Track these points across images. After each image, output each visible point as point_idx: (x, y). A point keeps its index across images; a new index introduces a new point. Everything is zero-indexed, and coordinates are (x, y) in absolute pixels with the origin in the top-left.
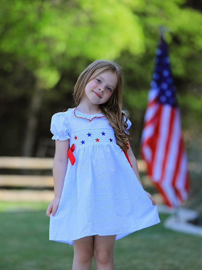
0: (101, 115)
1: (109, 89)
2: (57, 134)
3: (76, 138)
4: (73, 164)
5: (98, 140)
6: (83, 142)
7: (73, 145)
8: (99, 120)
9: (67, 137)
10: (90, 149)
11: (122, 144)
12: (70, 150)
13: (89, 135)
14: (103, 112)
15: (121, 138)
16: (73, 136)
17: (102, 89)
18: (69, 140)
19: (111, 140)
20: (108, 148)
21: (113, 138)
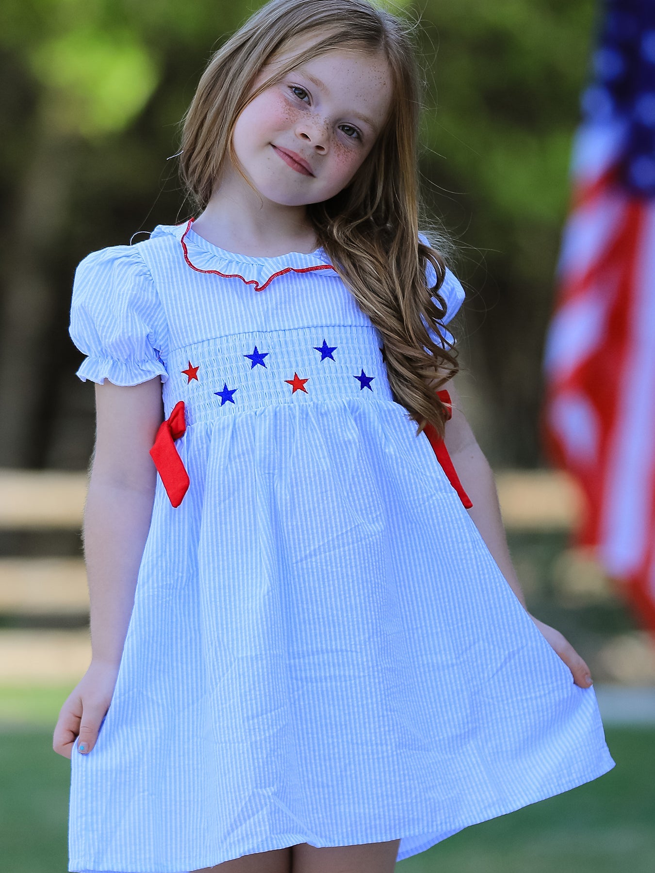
0: (315, 258)
1: (350, 130)
2: (104, 354)
3: (192, 373)
4: (176, 501)
5: (298, 384)
6: (226, 395)
7: (181, 408)
8: (305, 284)
9: (148, 367)
10: (263, 429)
11: (416, 399)
12: (165, 433)
13: (257, 358)
14: (326, 242)
15: (413, 370)
16: (178, 363)
17: (317, 135)
18: (160, 383)
19: (365, 381)
20: (351, 423)
21: (374, 368)
